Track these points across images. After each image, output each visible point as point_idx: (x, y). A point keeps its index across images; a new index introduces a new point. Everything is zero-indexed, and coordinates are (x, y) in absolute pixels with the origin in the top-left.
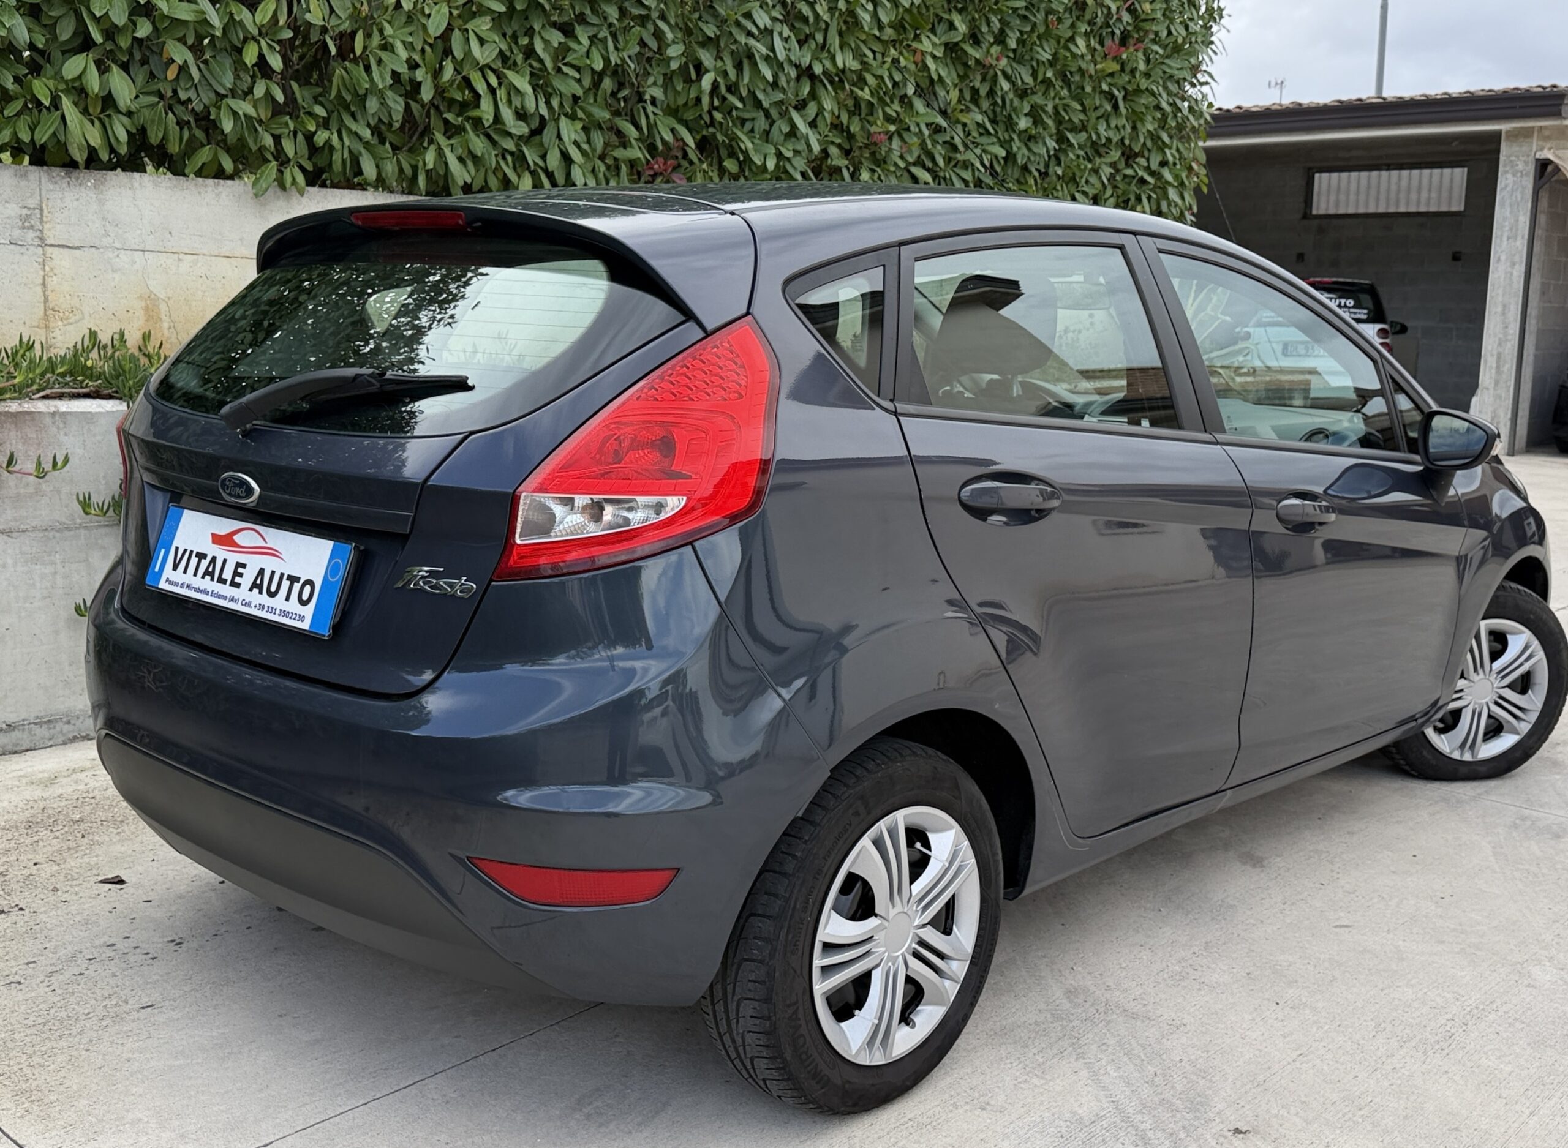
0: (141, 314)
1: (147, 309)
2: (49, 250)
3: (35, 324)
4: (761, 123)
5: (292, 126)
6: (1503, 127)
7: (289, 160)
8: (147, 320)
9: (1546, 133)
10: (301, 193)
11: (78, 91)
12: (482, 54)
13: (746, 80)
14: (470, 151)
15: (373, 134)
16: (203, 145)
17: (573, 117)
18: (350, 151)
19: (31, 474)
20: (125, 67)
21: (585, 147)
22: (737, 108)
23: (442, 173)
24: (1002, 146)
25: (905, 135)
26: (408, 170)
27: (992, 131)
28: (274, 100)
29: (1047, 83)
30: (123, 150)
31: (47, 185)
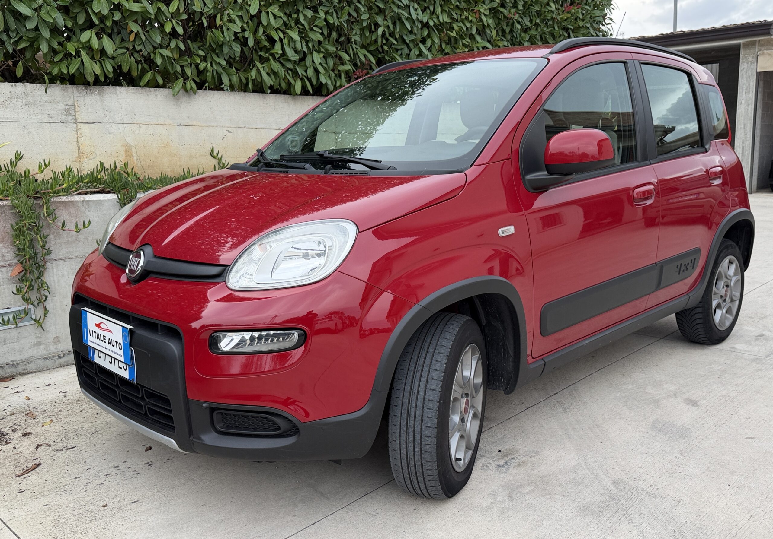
0: (123, 153)
1: (126, 151)
2: (79, 125)
3: (75, 160)
4: (406, 51)
5: (189, 61)
6: (741, 41)
7: (189, 78)
8: (126, 156)
9: (762, 43)
10: (195, 93)
11: (88, 47)
12: (276, 23)
13: (398, 30)
14: (272, 70)
15: (227, 64)
16: (148, 72)
17: (319, 52)
18: (217, 72)
19: (73, 231)
20: (110, 36)
21: (325, 65)
22: (394, 44)
23: (259, 80)
26: (244, 81)
28: (180, 48)
30: (111, 76)
31: (76, 94)
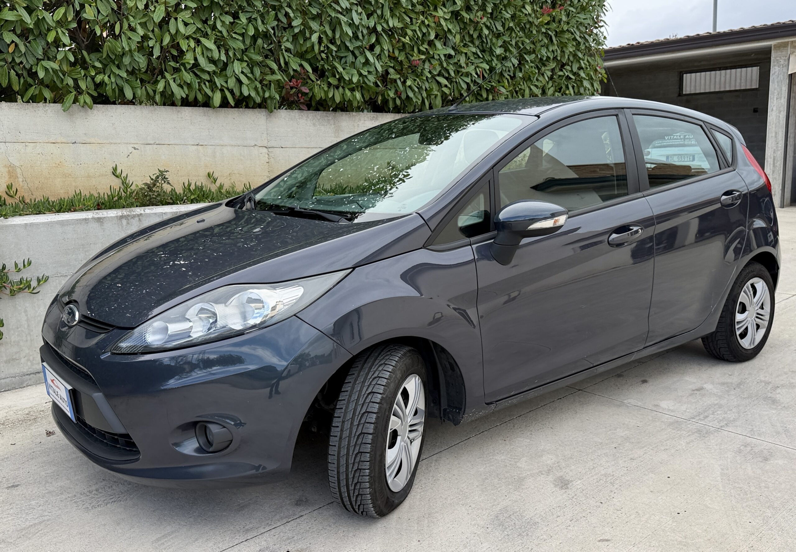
0: (6, 175)
1: (9, 172)
4: (350, 58)
5: (84, 73)
6: (772, 43)
7: (83, 91)
8: (10, 178)
9: (795, 44)
10: (92, 109)
12: (187, 30)
13: (337, 36)
14: (185, 81)
15: (129, 75)
16: (32, 86)
17: (241, 60)
18: (117, 85)
21: (250, 75)
22: (335, 51)
24: (487, 64)
25: (432, 61)
27: (481, 56)
28: (69, 60)
29: (510, 29)
